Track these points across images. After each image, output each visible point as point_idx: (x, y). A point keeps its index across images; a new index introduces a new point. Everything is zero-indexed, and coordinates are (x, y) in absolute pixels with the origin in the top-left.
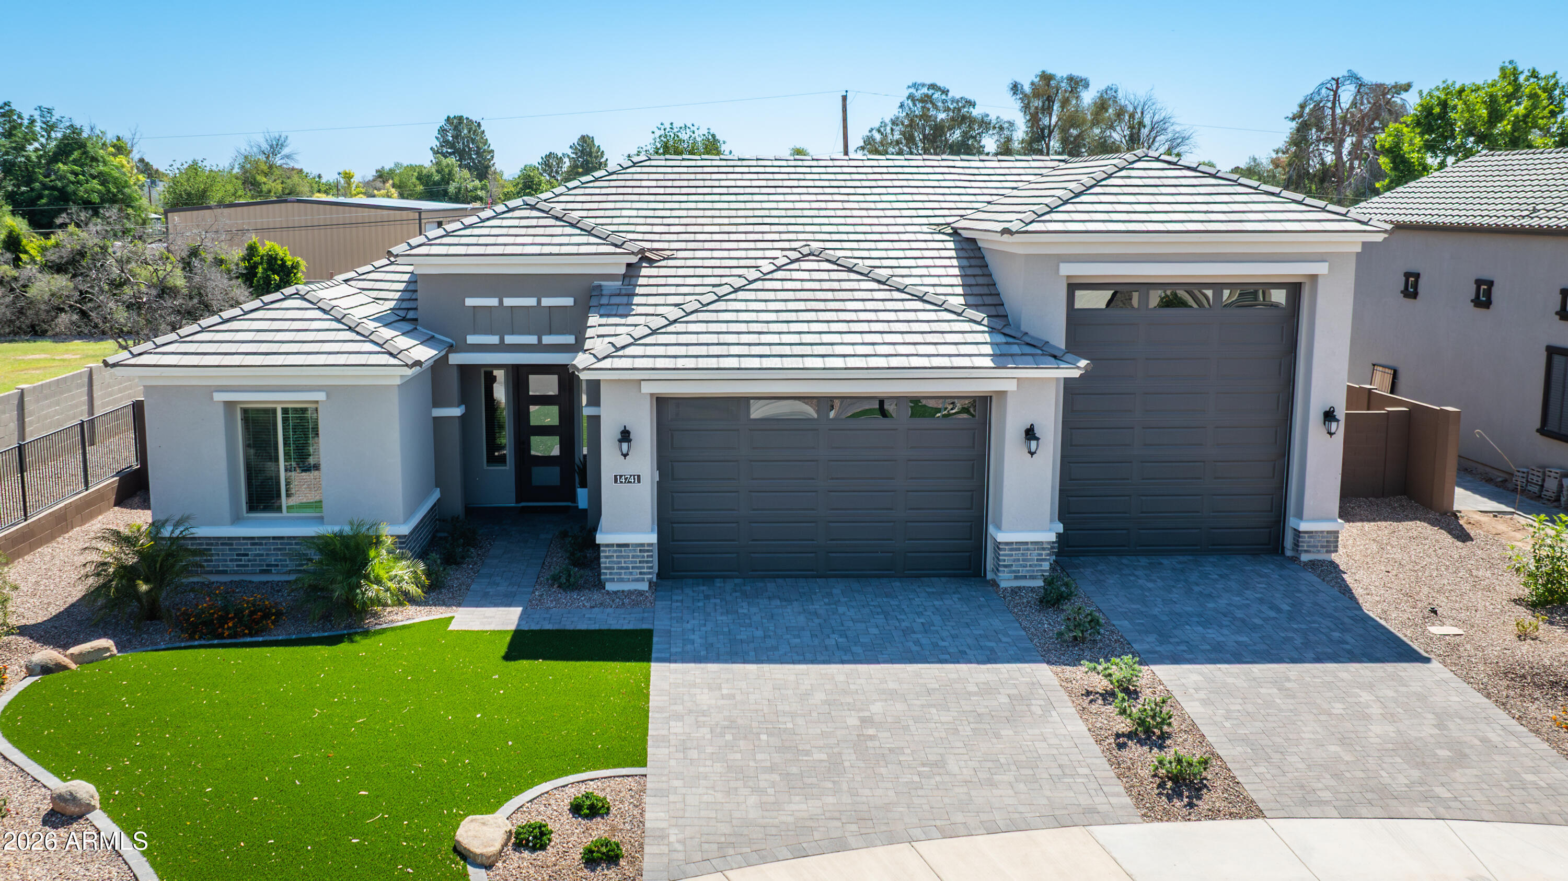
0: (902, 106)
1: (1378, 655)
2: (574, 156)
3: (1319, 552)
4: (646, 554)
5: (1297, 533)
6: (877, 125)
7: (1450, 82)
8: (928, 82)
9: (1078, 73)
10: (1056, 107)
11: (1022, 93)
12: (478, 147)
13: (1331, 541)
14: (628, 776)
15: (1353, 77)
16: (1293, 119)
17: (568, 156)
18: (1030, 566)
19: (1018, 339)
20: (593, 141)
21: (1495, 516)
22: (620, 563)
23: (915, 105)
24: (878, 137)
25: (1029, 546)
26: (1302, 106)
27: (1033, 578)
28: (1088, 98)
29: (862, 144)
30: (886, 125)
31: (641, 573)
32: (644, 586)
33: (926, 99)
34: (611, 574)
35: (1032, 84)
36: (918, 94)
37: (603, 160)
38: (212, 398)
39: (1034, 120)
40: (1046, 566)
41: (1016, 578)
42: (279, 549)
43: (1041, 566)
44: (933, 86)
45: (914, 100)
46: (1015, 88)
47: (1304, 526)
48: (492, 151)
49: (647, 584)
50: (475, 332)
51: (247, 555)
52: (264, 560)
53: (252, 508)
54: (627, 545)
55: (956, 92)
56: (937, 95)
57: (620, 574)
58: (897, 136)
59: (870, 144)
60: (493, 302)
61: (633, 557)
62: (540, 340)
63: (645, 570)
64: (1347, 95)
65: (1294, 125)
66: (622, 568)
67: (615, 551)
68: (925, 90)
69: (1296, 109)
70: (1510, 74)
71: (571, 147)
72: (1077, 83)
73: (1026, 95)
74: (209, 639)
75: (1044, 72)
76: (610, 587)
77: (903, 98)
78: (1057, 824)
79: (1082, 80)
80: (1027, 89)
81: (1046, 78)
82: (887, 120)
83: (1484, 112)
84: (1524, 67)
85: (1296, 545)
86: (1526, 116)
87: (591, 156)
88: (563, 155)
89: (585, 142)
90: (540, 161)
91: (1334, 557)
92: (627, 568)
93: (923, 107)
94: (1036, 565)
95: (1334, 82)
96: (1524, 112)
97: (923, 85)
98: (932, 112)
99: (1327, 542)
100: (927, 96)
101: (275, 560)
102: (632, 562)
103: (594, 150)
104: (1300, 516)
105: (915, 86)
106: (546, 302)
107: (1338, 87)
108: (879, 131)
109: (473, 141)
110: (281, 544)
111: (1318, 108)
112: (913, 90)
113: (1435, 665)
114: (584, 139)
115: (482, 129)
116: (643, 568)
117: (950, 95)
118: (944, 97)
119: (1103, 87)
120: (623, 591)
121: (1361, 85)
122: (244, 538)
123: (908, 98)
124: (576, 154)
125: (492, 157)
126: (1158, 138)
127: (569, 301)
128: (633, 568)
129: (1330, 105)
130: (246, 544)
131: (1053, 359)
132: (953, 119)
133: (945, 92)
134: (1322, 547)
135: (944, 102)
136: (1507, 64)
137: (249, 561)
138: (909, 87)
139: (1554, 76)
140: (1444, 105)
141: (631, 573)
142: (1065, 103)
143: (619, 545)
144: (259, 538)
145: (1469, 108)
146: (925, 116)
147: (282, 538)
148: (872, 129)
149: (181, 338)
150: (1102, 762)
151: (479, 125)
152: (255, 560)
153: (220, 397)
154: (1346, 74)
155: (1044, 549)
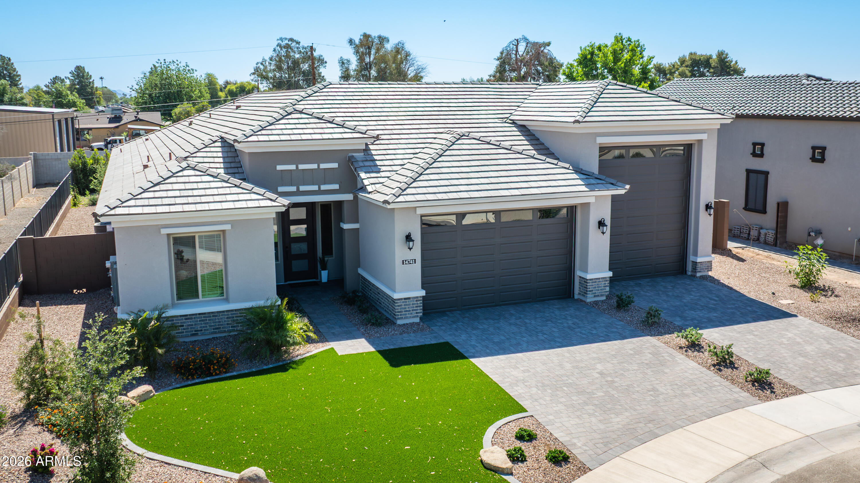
0: (274, 50)
1: (775, 316)
2: (73, 78)
3: (704, 271)
4: (419, 302)
5: (695, 263)
6: (261, 61)
7: (593, 43)
8: (289, 37)
9: (384, 34)
10: (373, 52)
11: (355, 44)
12: (10, 73)
13: (709, 266)
14: (524, 417)
15: (525, 39)
16: (498, 60)
17: (69, 78)
18: (601, 290)
19: (591, 176)
20: (84, 69)
21: (743, 249)
22: (406, 308)
23: (281, 49)
24: (262, 67)
25: (601, 280)
26: (502, 53)
27: (602, 295)
28: (389, 46)
29: (253, 71)
30: (266, 61)
31: (417, 313)
32: (417, 320)
33: (287, 46)
34: (401, 315)
35: (360, 39)
36: (283, 44)
37: (91, 80)
38: (160, 232)
39: (361, 60)
40: (608, 289)
41: (595, 296)
42: (203, 320)
43: (605, 289)
44: (291, 40)
45: (281, 47)
46: (351, 42)
47: (699, 260)
48: (19, 75)
49: (419, 318)
50: (282, 185)
51: (183, 326)
52: (194, 328)
53: (179, 298)
54: (409, 298)
55: (305, 43)
56: (294, 44)
57: (406, 314)
58: (273, 67)
59: (257, 71)
60: (293, 167)
61: (413, 304)
62: (319, 188)
63: (419, 311)
64: (522, 48)
65: (498, 62)
66: (407, 311)
67: (403, 302)
68: (287, 42)
69: (499, 55)
70: (619, 39)
71: (70, 73)
72: (383, 39)
73: (357, 46)
74: (203, 378)
75: (365, 33)
76: (399, 322)
77: (275, 45)
78: (731, 410)
79: (385, 38)
80: (357, 42)
81: (366, 36)
82: (267, 58)
83: (611, 58)
84: (625, 36)
85: (695, 269)
86: (630, 60)
87: (83, 78)
88: (66, 77)
89: (79, 70)
90: (50, 81)
91: (710, 273)
92: (410, 311)
93: (287, 51)
94: (603, 289)
95: (516, 41)
96: (629, 58)
97: (286, 39)
98: (292, 54)
99: (708, 266)
100: (287, 44)
101: (200, 327)
102: (412, 307)
103: (85, 74)
104: (696, 254)
105: (281, 39)
106: (323, 166)
107: (518, 44)
108: (262, 64)
109: (6, 69)
110: (204, 317)
111: (509, 54)
112: (280, 42)
113: (800, 317)
114: (78, 68)
115: (12, 62)
116: (418, 310)
117: (301, 44)
118: (297, 46)
119: (397, 42)
120: (407, 324)
121: (527, 43)
122: (181, 316)
123: (277, 46)
124: (74, 77)
125: (20, 79)
126: (410, 69)
127: (335, 165)
128: (413, 310)
129: (514, 52)
130: (182, 319)
131: (612, 185)
132: (304, 58)
133: (298, 43)
134: (706, 269)
135: (298, 48)
136: (618, 35)
137: (184, 329)
138: (278, 40)
139: (638, 41)
140: (592, 54)
141: (411, 313)
142: (378, 50)
143: (405, 299)
144: (190, 315)
145: (605, 56)
146: (288, 56)
147: (205, 314)
148: (258, 63)
149: (134, 196)
150: (718, 378)
151: (9, 59)
152: (188, 329)
153: (164, 231)
154: (521, 37)
155: (607, 281)
